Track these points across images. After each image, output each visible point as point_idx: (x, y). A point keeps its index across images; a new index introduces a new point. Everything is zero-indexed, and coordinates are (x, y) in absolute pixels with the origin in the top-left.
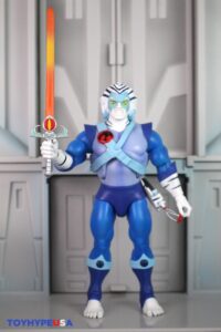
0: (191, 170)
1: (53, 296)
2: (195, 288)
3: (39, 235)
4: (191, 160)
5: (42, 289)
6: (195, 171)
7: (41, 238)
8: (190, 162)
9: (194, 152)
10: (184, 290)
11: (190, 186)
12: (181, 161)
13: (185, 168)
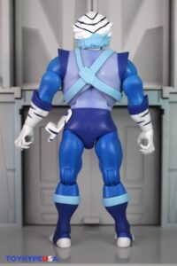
0: (167, 101)
1: (26, 228)
2: (169, 222)
3: (12, 167)
4: (167, 91)
5: (15, 222)
6: (171, 102)
7: (14, 170)
8: (166, 94)
9: (170, 83)
10: (158, 223)
11: (166, 118)
12: (157, 92)
13: (161, 100)
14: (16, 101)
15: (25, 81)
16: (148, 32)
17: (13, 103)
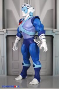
0: (55, 34)
1: (8, 76)
2: (55, 74)
5: (4, 74)
6: (56, 34)
7: (4, 57)
8: (54, 31)
9: (56, 28)
10: (52, 75)
11: (54, 39)
12: (51, 31)
13: (53, 33)
14: (5, 34)
15: (8, 27)
16: (48, 11)
17: (4, 34)
